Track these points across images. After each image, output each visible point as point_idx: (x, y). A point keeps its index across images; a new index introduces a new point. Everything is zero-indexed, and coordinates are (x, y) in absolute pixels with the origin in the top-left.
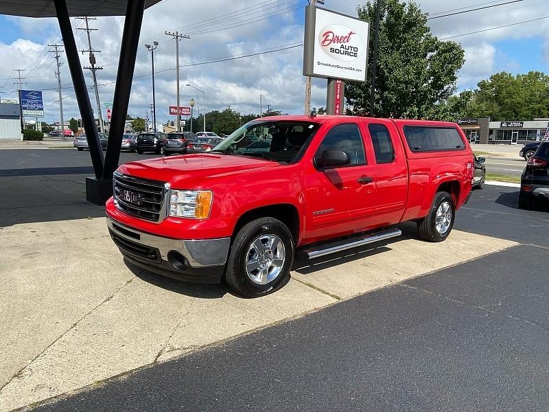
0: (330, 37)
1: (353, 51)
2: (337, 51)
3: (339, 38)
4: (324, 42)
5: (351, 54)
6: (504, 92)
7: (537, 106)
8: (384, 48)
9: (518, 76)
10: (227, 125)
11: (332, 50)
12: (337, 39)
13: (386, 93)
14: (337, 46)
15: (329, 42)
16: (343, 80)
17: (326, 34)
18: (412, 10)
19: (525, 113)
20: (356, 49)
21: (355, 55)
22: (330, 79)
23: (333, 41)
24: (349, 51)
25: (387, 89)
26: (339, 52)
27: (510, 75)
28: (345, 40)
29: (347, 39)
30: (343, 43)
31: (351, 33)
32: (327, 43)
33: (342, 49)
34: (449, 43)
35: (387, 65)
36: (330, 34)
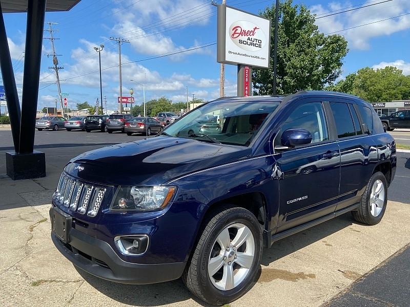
0: (239, 31)
1: (257, 43)
2: (245, 43)
3: (246, 32)
4: (233, 35)
5: (256, 45)
6: (368, 82)
7: (393, 92)
8: (282, 41)
9: (378, 70)
10: (162, 109)
11: (241, 42)
12: (244, 33)
13: (285, 77)
14: (245, 38)
15: (238, 35)
16: (250, 66)
17: (235, 28)
18: (303, 10)
19: (384, 97)
20: (260, 42)
21: (260, 46)
22: (240, 66)
23: (241, 34)
24: (255, 42)
25: (286, 74)
26: (247, 43)
27: (372, 69)
28: (251, 34)
29: (253, 32)
30: (249, 36)
31: (256, 28)
32: (236, 35)
33: (249, 41)
34: (335, 37)
35: (285, 55)
36: (238, 28)
